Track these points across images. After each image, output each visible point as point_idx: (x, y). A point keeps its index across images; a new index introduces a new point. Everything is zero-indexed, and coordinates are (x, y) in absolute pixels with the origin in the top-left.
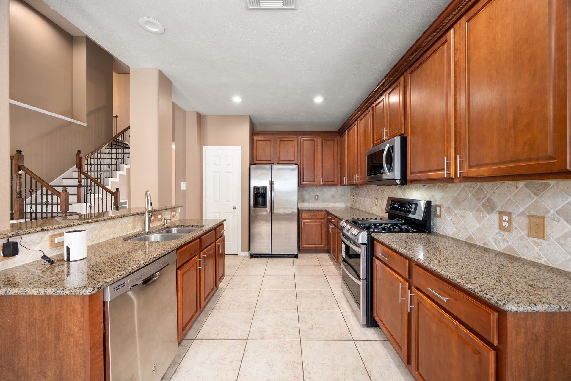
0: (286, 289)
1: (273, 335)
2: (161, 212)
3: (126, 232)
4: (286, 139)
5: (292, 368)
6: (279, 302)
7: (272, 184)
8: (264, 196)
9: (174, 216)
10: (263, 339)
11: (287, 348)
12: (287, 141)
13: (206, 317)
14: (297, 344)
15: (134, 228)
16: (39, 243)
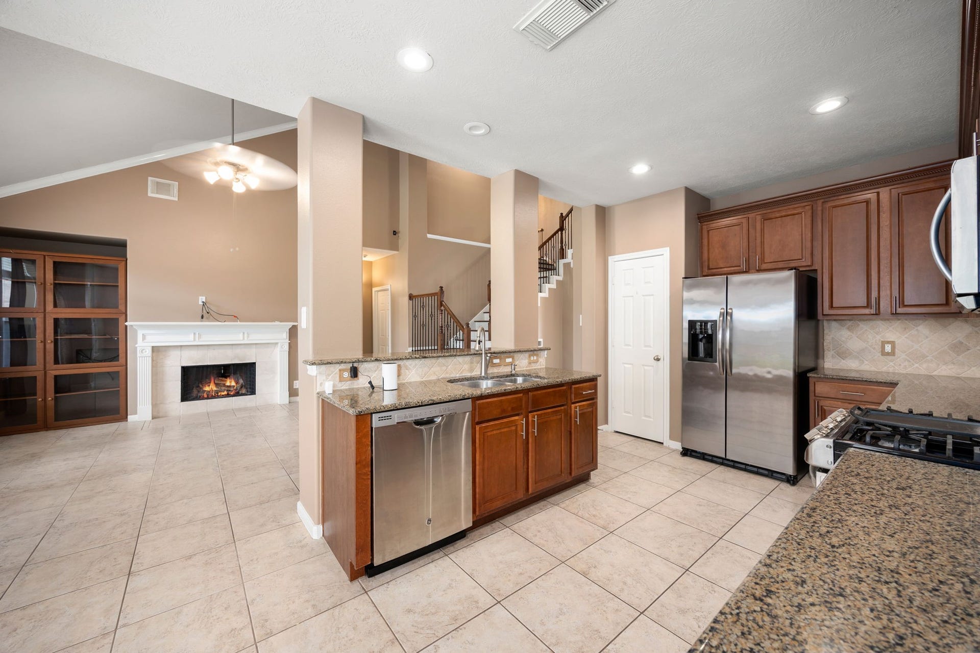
0: (702, 528)
1: (604, 578)
2: (512, 354)
3: (460, 374)
4: (778, 215)
5: (587, 636)
6: (664, 540)
7: (727, 314)
8: (710, 339)
9: (536, 362)
10: (584, 575)
11: (607, 608)
12: (781, 217)
13: (541, 509)
14: (629, 615)
15: (471, 370)
16: (375, 371)
